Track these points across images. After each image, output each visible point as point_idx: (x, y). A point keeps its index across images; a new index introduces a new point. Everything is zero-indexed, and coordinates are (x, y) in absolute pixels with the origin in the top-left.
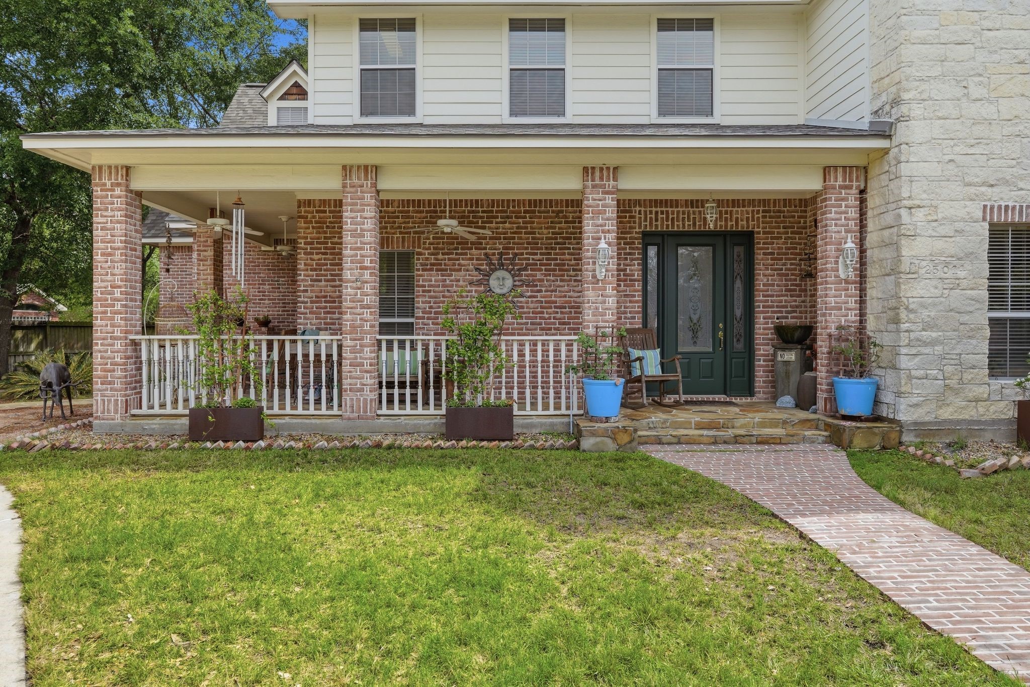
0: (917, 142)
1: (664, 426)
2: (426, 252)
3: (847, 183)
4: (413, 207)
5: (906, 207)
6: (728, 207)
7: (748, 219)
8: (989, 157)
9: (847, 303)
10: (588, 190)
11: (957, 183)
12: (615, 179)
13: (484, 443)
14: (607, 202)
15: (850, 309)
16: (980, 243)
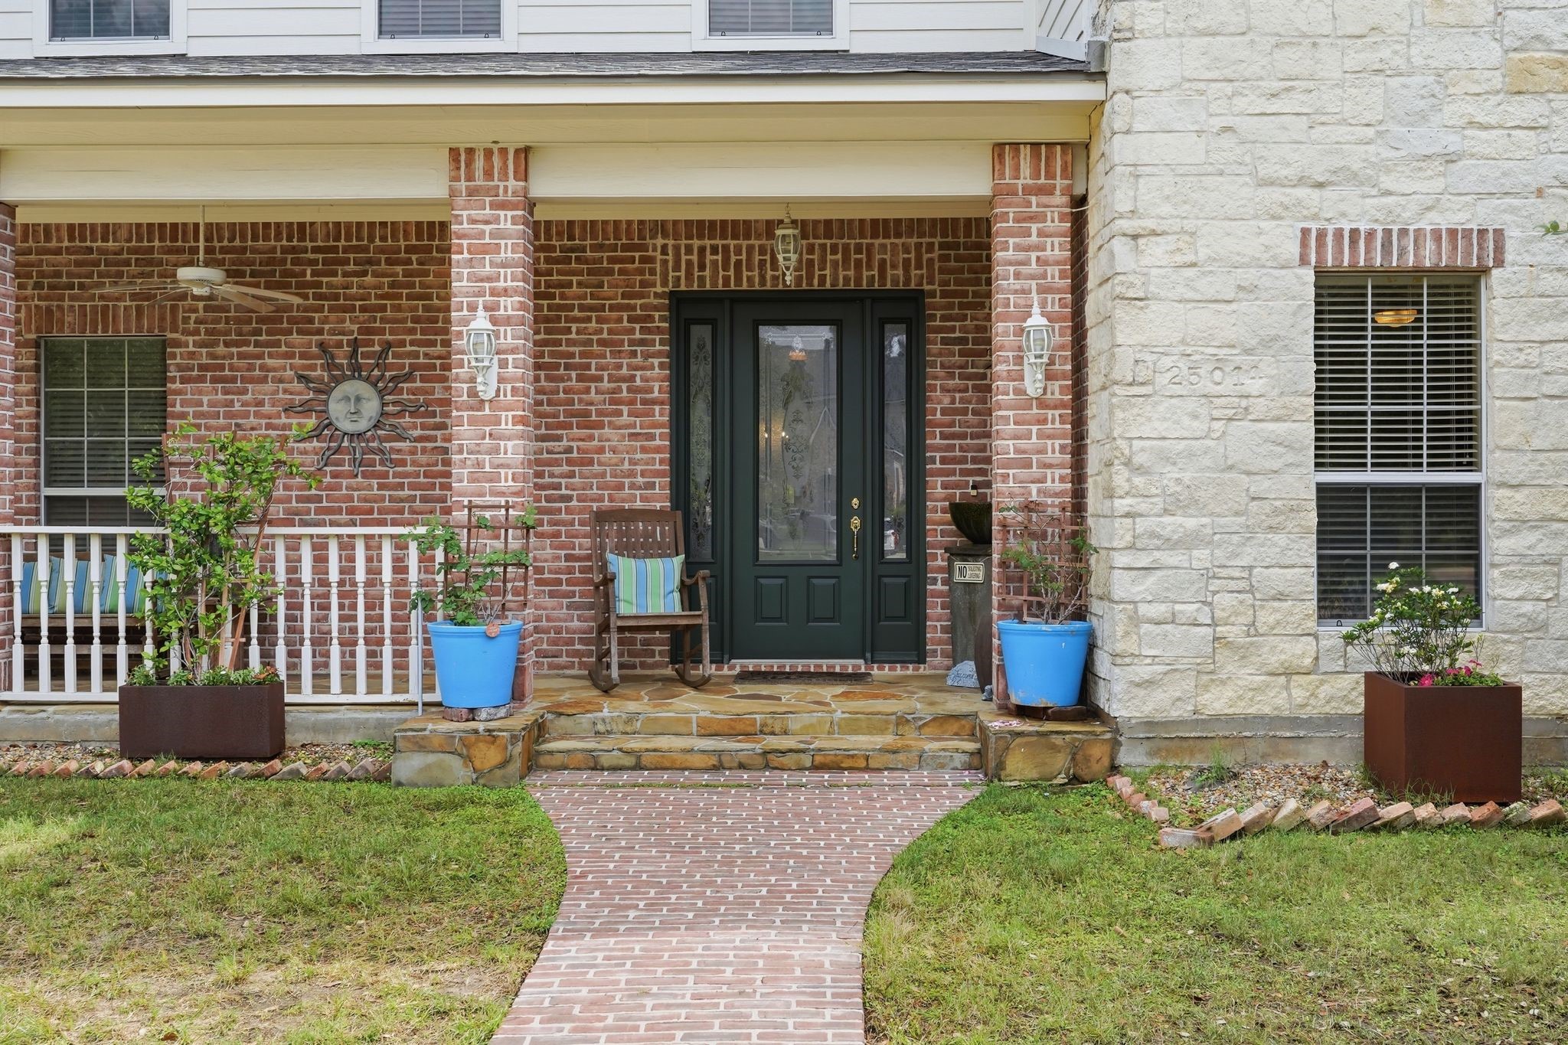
0: (1151, 87)
1: (628, 729)
2: (191, 339)
3: (1042, 181)
4: (162, 239)
5: (1124, 235)
6: (862, 236)
7: (907, 262)
8: (1314, 119)
9: (1042, 451)
10: (460, 201)
11: (1241, 180)
12: (524, 175)
13: (197, 766)
14: (501, 226)
15: (1050, 466)
16: (1294, 314)
